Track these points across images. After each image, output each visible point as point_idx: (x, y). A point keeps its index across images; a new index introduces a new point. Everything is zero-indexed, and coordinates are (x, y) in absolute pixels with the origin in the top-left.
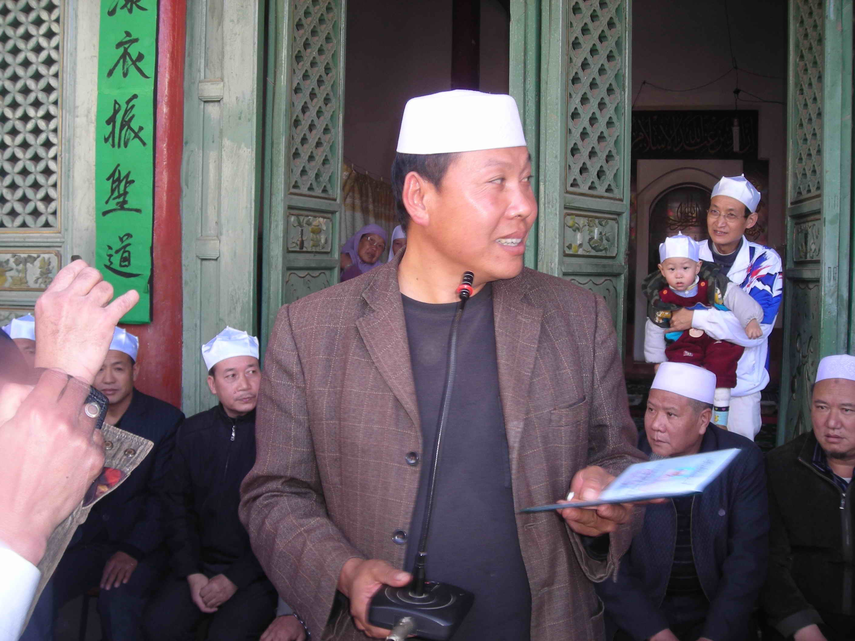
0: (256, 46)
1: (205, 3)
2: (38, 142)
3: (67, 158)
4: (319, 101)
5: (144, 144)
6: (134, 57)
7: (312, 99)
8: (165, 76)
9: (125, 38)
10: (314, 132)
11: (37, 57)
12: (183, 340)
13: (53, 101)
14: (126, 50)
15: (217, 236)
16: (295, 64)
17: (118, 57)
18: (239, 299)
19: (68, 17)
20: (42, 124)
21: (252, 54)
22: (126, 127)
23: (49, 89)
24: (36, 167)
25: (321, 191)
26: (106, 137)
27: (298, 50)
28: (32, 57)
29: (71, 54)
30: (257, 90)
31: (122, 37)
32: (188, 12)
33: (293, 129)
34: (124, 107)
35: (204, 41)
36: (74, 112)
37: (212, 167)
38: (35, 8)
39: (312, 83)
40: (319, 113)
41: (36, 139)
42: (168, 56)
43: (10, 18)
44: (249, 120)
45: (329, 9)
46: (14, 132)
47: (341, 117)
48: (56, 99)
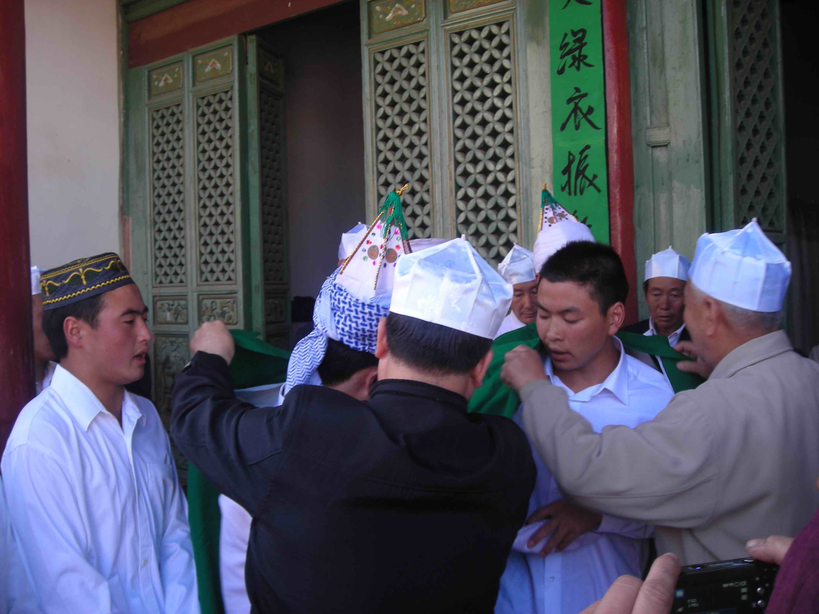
0: (699, 90)
1: (646, 54)
2: (498, 192)
3: (525, 206)
4: (761, 138)
5: (599, 191)
6: (585, 110)
7: (755, 136)
8: (614, 126)
9: (575, 93)
10: (759, 167)
11: (493, 116)
13: (510, 155)
14: (576, 104)
16: (737, 103)
17: (570, 112)
19: (519, 78)
20: (501, 177)
21: (696, 99)
22: (581, 176)
23: (505, 145)
24: (497, 215)
25: (768, 225)
26: (563, 185)
27: (739, 89)
28: (488, 116)
29: (524, 112)
30: (703, 132)
31: (571, 93)
32: (631, 63)
33: (740, 166)
34: (578, 157)
35: (647, 89)
36: (530, 163)
37: (663, 209)
38: (488, 72)
39: (754, 120)
40: (763, 148)
41: (496, 191)
42: (616, 106)
43: (467, 83)
44: (697, 162)
45: (765, 45)
46: (476, 185)
47: (783, 149)
48: (512, 153)
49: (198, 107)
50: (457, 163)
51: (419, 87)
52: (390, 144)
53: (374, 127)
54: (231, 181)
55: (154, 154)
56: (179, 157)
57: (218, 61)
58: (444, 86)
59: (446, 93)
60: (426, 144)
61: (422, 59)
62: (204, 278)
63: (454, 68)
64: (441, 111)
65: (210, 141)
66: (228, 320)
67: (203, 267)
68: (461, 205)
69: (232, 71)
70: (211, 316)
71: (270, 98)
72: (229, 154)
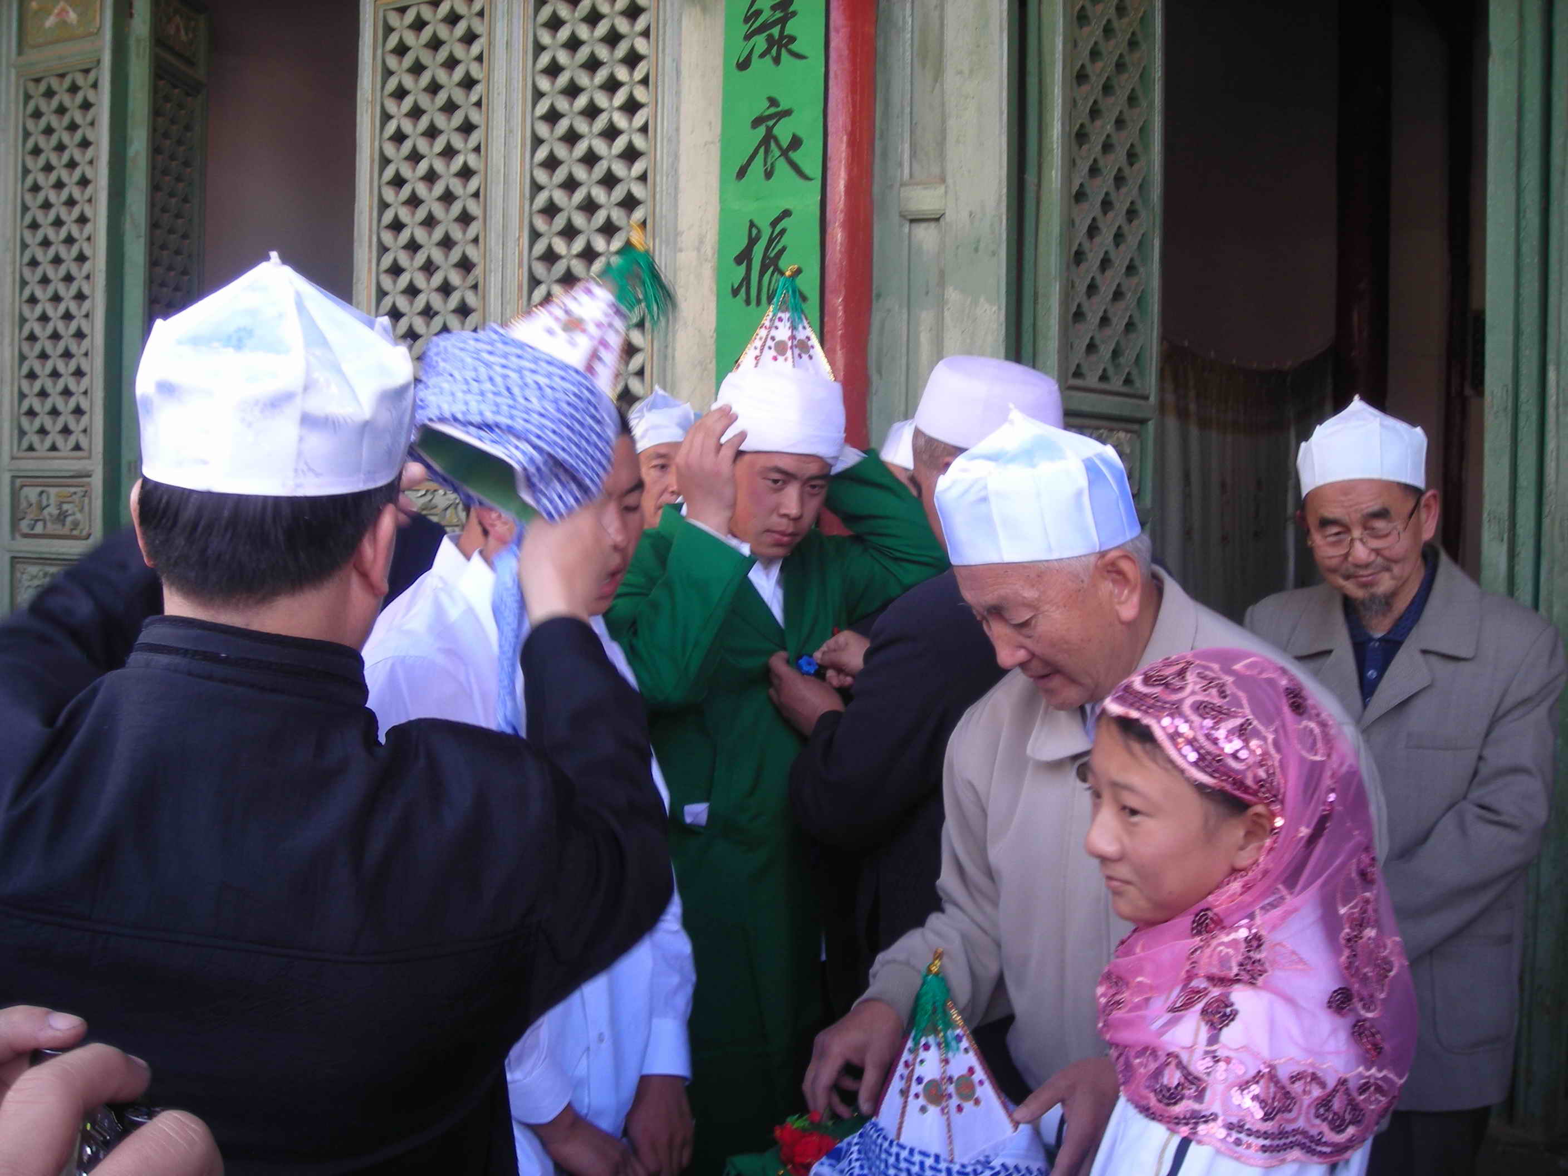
0: (1005, 116)
1: (910, 42)
4: (1117, 217)
6: (785, 143)
7: (1105, 213)
8: (839, 175)
9: (768, 108)
10: (1109, 273)
11: (610, 147)
14: (769, 130)
16: (1075, 147)
17: (756, 144)
19: (663, 74)
21: (997, 133)
22: (771, 269)
23: (630, 203)
25: (1121, 383)
26: (736, 286)
27: (1080, 122)
28: (600, 147)
29: (669, 140)
30: (1008, 197)
31: (761, 107)
32: (878, 57)
33: (1073, 268)
34: (766, 233)
35: (907, 110)
36: (675, 243)
37: (925, 340)
38: (605, 60)
39: (1103, 184)
40: (1119, 237)
42: (845, 138)
43: (563, 80)
44: (994, 254)
45: (1133, 44)
47: (1157, 243)
49: (28, 97)
50: (535, 235)
51: (468, 83)
52: (406, 192)
53: (377, 157)
54: (87, 252)
57: (71, 6)
58: (518, 84)
59: (521, 96)
60: (476, 195)
61: (478, 27)
62: (25, 444)
63: (539, 48)
64: (509, 132)
65: (48, 168)
66: (72, 530)
67: (25, 422)
69: (99, 29)
70: (37, 521)
71: (177, 91)
72: (86, 197)
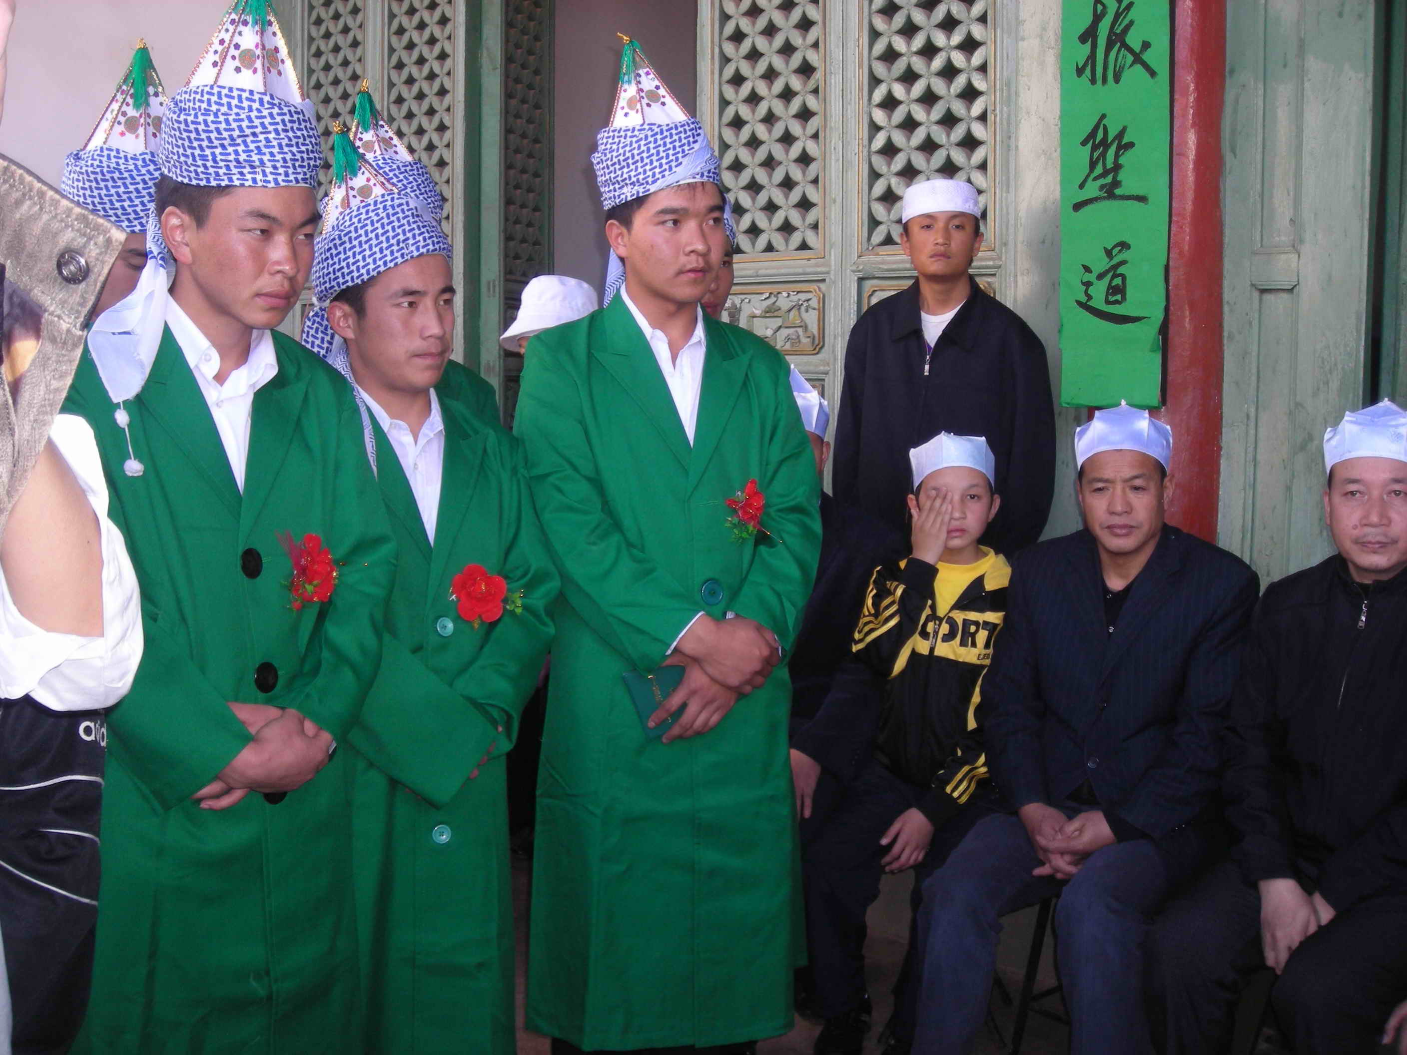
2: (952, 90)
3: (1005, 115)
5: (1153, 73)
12: (1223, 444)
13: (978, 16)
15: (1294, 246)
18: (1336, 365)
20: (959, 59)
22: (1119, 44)
24: (948, 135)
26: (1080, 66)
34: (1112, 8)
36: (1017, 31)
37: (1283, 114)
41: (949, 88)
44: (1360, 17)
46: (909, 77)
48: (983, 11)
50: (875, 34)
54: (448, 86)
55: (311, 39)
56: (355, 44)
68: (879, 116)
72: (446, 34)
